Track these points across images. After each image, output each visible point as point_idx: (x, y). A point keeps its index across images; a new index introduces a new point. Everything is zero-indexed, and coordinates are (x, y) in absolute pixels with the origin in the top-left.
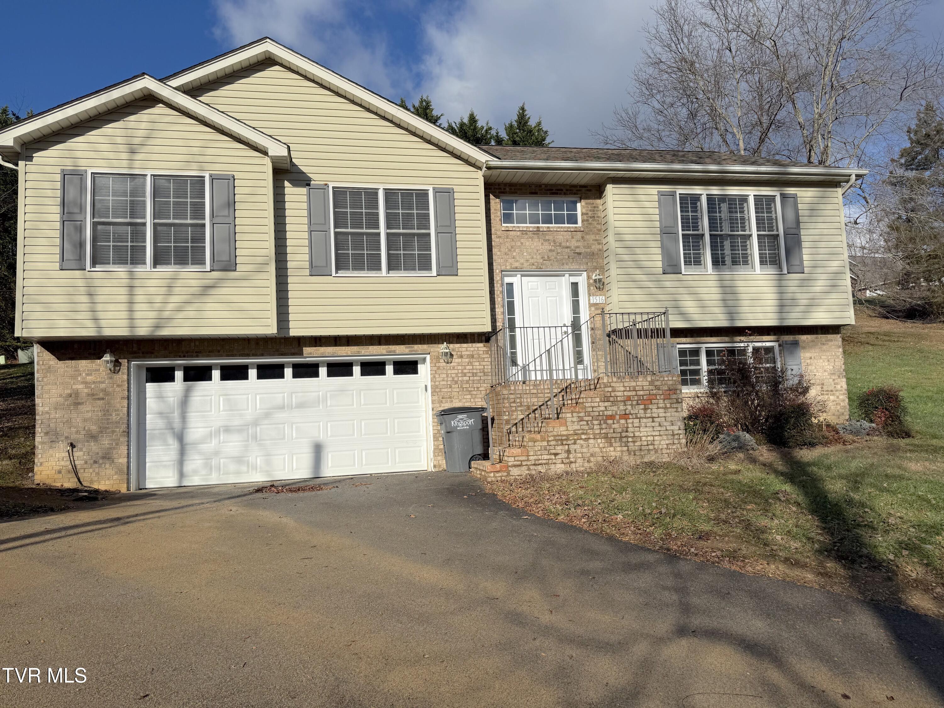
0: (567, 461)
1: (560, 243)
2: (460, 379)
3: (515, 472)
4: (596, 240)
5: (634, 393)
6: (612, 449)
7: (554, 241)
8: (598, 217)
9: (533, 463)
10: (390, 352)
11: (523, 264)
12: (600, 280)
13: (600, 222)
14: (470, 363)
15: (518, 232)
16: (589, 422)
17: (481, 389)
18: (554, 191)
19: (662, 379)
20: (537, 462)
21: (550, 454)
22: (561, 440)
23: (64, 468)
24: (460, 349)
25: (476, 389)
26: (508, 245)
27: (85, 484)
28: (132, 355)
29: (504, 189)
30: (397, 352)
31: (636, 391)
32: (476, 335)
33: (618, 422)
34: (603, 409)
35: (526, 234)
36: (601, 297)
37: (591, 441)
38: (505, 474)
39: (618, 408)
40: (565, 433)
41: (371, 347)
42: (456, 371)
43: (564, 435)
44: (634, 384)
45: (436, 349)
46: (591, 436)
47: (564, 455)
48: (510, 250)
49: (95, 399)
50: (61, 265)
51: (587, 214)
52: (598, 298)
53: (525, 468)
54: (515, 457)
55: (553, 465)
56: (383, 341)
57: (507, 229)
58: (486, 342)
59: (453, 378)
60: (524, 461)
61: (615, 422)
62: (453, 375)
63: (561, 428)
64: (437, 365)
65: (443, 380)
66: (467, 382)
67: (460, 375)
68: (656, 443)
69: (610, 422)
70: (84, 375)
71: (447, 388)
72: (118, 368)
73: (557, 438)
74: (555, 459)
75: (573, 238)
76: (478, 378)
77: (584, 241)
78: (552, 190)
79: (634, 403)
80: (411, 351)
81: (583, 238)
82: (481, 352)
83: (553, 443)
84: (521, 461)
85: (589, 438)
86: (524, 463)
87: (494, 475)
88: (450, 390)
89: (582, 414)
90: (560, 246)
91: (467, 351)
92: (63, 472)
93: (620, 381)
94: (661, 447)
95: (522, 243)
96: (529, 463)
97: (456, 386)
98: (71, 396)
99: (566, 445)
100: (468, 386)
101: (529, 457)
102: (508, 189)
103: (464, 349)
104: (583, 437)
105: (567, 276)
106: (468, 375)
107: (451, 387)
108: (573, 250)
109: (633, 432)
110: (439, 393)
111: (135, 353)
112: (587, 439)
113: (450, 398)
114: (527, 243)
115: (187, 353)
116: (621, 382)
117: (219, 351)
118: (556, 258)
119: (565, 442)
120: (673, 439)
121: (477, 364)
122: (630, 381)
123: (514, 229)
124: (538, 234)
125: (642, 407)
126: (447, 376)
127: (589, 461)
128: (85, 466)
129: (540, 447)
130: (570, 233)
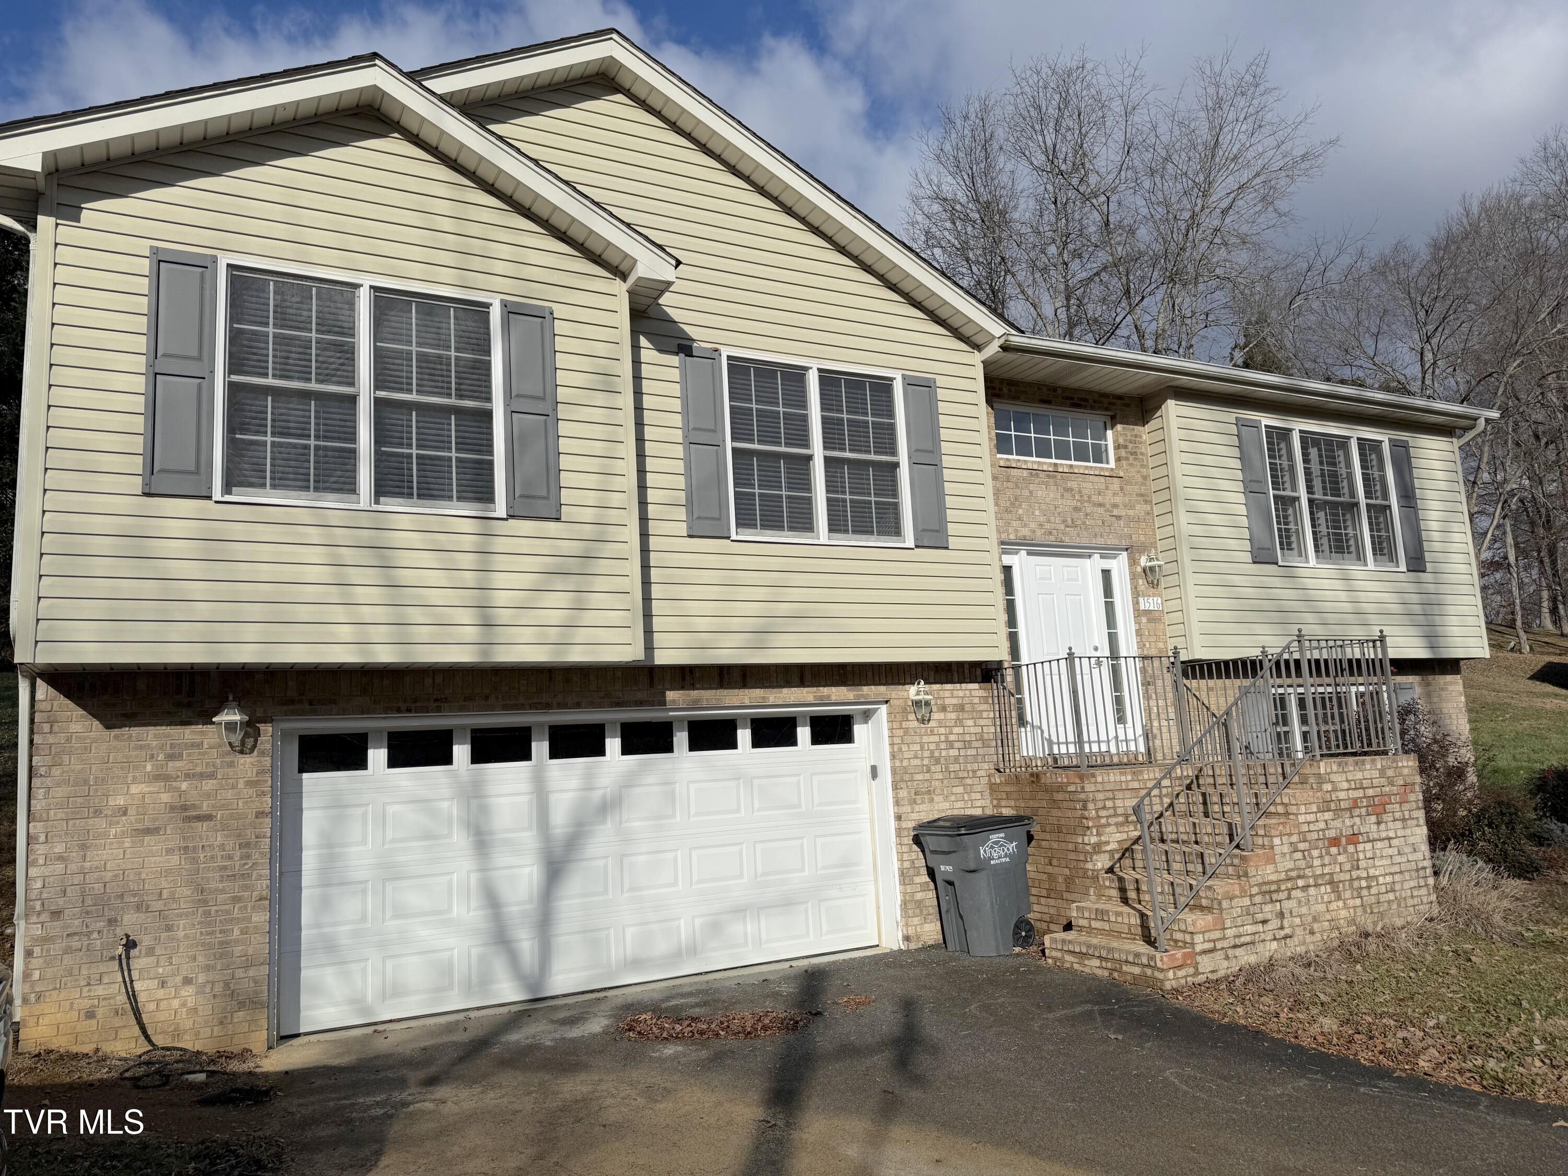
0: (1282, 933)
1: (1089, 497)
2: (944, 753)
3: (1206, 964)
4: (1142, 495)
5: (1360, 793)
6: (1341, 904)
7: (1080, 492)
8: (1142, 454)
9: (1232, 943)
10: (821, 698)
11: (1034, 531)
12: (1152, 569)
13: (1145, 463)
14: (959, 722)
15: (1025, 472)
16: (1306, 853)
17: (979, 773)
18: (1075, 401)
19: (1394, 765)
20: (1238, 941)
21: (1256, 923)
22: (1269, 892)
23: (102, 1003)
24: (941, 693)
25: (971, 774)
26: (1009, 493)
27: (159, 1041)
28: (285, 708)
29: (1001, 389)
30: (834, 698)
31: (1364, 788)
32: (967, 666)
33: (1345, 851)
34: (1322, 825)
35: (1037, 475)
36: (1155, 599)
37: (1312, 891)
38: (1191, 970)
39: (1343, 822)
40: (1273, 877)
41: (785, 690)
42: (936, 738)
43: (1272, 882)
44: (1359, 775)
45: (901, 693)
46: (1311, 881)
47: (1274, 924)
48: (1012, 504)
49: (189, 819)
50: (146, 484)
51: (1126, 447)
52: (1151, 600)
53: (1219, 955)
54: (1203, 933)
55: (1262, 945)
56: (808, 676)
57: (1008, 464)
58: (983, 682)
59: (932, 752)
60: (1219, 939)
61: (1341, 850)
62: (932, 747)
63: (1268, 867)
64: (904, 725)
65: (916, 757)
66: (956, 759)
67: (943, 746)
68: (1398, 887)
69: (1334, 850)
70: (161, 757)
71: (922, 772)
72: (250, 742)
73: (1264, 888)
74: (1264, 932)
75: (1107, 488)
76: (973, 752)
77: (1125, 495)
78: (1072, 399)
79: (1363, 811)
80: (858, 696)
81: (1122, 489)
82: (976, 700)
83: (1258, 899)
84: (1214, 941)
85: (1308, 886)
86: (1219, 945)
87: (1175, 974)
88: (927, 776)
89: (1294, 838)
90: (1089, 501)
91: (953, 697)
92: (100, 1012)
93: (1341, 770)
94: (1404, 895)
95: (1031, 492)
96: (1225, 944)
97: (938, 768)
98: (125, 814)
99: (1277, 901)
100: (957, 767)
101: (1226, 931)
102: (1005, 390)
103: (947, 694)
104: (1300, 883)
105: (1097, 556)
106: (957, 745)
107: (928, 771)
108: (1108, 510)
109: (1366, 869)
110: (909, 783)
111: (292, 702)
112: (1306, 887)
113: (929, 792)
114: (1040, 493)
115: (416, 702)
116: (1344, 772)
117: (487, 698)
118: (1084, 523)
119: (1275, 897)
120: (1418, 877)
121: (970, 722)
122: (1355, 770)
123: (1019, 465)
124: (1055, 477)
125: (1373, 819)
126: (922, 749)
127: (1312, 933)
128: (161, 993)
129: (1239, 910)
130: (1102, 479)
